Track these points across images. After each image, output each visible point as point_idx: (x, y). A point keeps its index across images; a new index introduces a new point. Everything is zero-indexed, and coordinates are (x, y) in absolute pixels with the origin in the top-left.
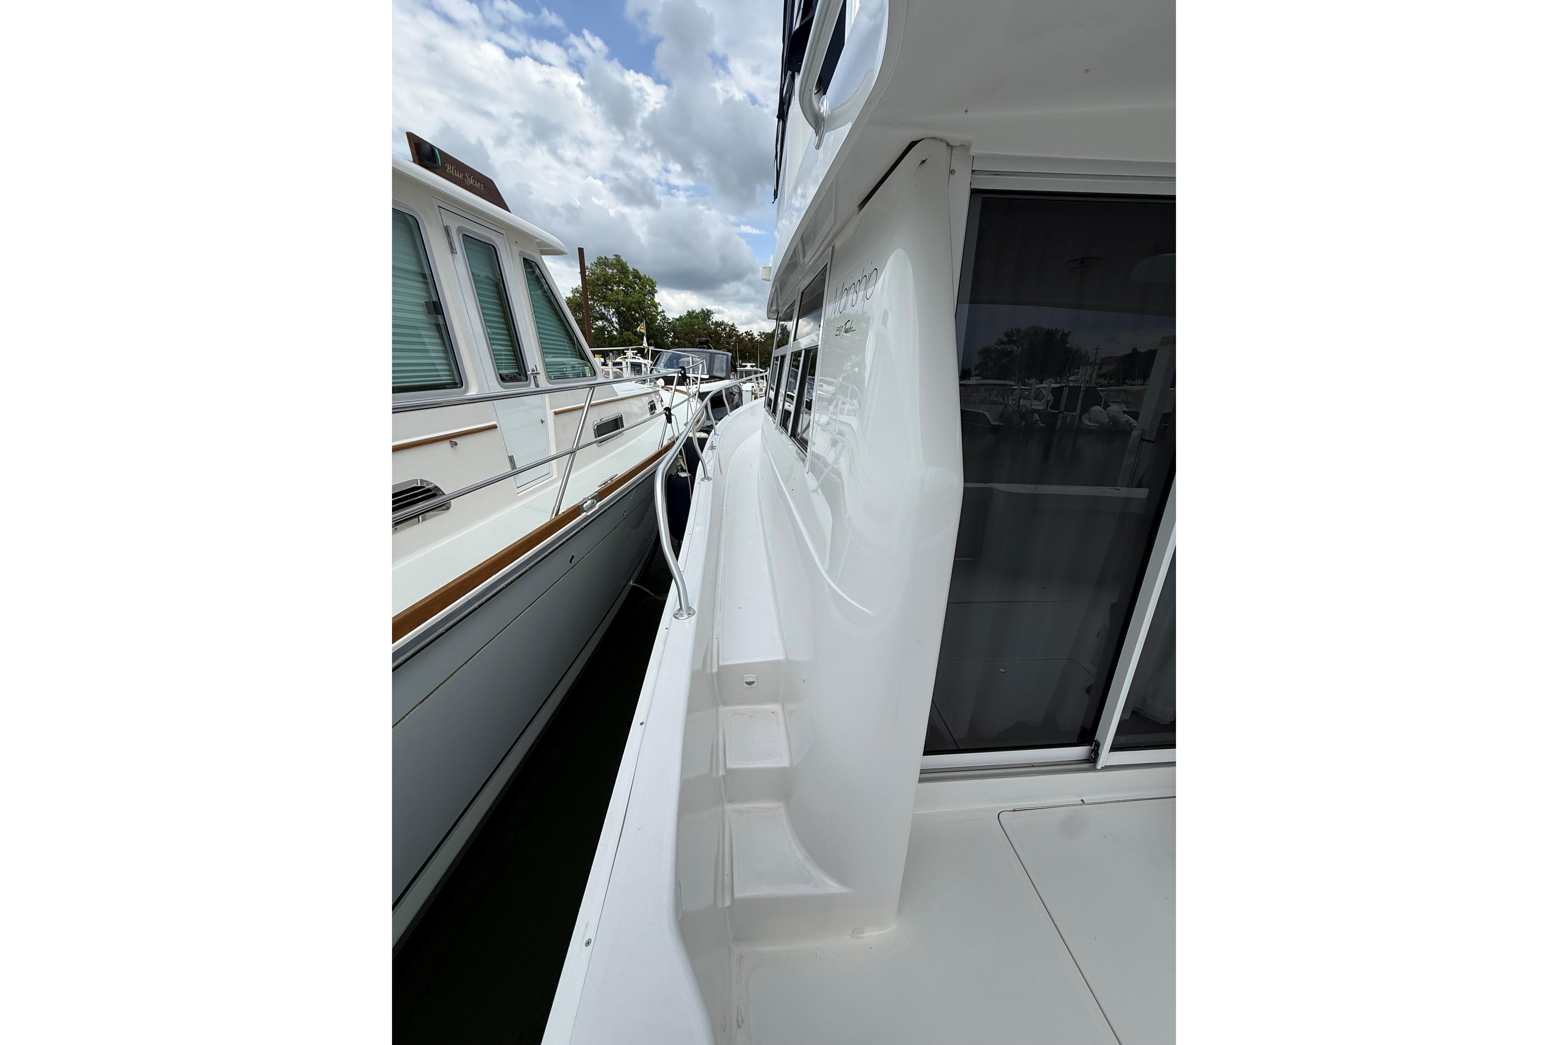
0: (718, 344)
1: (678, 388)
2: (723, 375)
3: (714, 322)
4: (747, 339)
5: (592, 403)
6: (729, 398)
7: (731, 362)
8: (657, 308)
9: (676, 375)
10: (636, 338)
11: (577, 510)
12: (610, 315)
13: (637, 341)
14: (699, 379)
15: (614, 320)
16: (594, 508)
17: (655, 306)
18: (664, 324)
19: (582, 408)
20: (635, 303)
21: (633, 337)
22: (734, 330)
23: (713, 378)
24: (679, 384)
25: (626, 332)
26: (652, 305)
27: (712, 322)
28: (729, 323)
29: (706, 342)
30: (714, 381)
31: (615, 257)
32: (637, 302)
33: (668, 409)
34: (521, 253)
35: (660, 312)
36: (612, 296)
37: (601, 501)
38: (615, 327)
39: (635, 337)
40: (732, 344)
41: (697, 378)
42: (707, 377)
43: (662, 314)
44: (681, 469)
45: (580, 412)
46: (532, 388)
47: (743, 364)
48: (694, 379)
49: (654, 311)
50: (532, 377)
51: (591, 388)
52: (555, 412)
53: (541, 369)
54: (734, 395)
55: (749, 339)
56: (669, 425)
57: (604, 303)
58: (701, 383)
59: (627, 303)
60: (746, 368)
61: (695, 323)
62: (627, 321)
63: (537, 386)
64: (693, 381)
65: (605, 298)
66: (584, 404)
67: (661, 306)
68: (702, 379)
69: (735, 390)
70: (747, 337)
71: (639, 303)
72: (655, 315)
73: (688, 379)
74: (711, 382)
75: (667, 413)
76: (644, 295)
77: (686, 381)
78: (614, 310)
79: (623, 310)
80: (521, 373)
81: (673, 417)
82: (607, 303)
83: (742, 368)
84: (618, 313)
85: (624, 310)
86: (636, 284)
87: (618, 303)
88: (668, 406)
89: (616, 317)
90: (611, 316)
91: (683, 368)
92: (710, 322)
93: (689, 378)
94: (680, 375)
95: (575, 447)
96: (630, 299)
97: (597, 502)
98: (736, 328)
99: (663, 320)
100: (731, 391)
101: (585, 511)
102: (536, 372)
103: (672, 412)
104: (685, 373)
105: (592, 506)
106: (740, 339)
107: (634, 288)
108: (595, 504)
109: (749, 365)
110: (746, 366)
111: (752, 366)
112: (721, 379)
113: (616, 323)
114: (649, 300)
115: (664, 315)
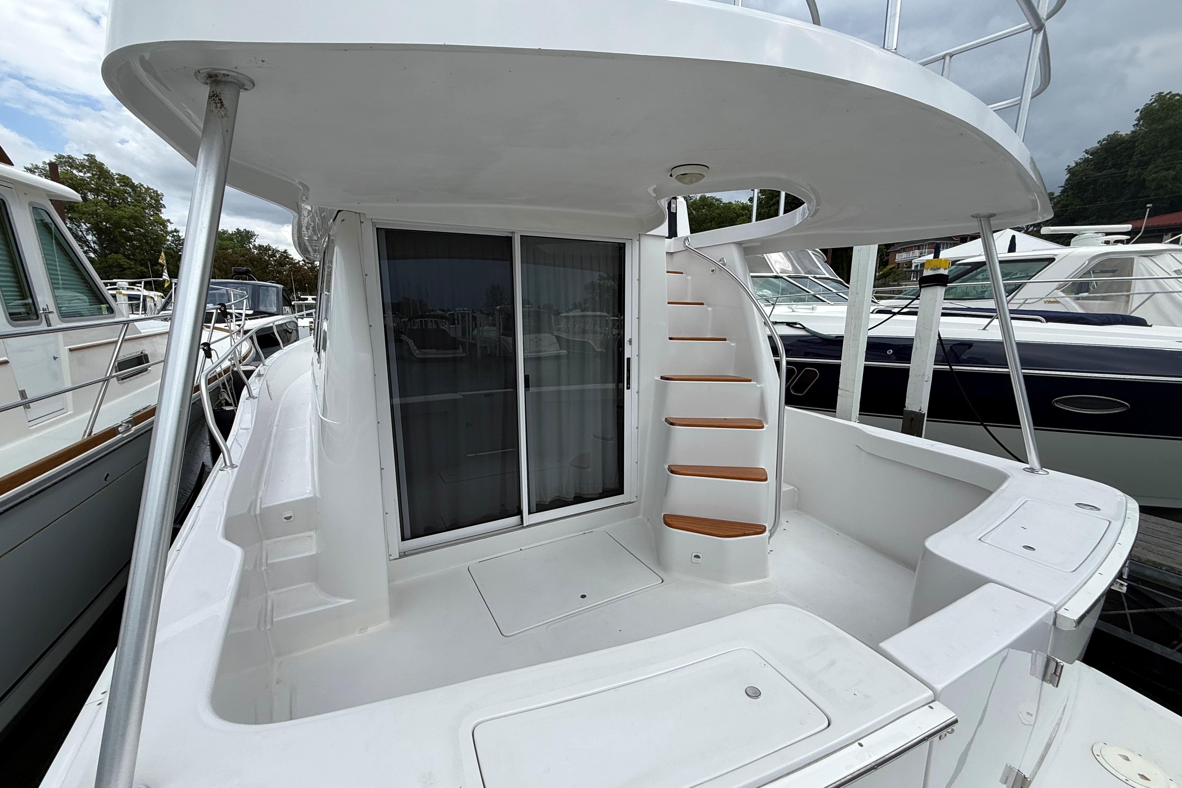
0: (264, 273)
1: (217, 325)
2: (274, 310)
3: (257, 245)
4: (306, 268)
5: (126, 337)
6: (284, 336)
7: (283, 295)
8: (165, 227)
9: (214, 311)
10: (132, 263)
11: (112, 432)
12: (81, 231)
13: (133, 266)
14: (244, 315)
15: (90, 237)
16: (129, 431)
17: (163, 224)
18: (177, 246)
19: (116, 342)
20: (129, 219)
21: (125, 262)
22: (288, 257)
23: (258, 314)
24: (217, 322)
25: (113, 254)
26: (157, 222)
27: (255, 245)
28: (279, 249)
29: (247, 272)
30: (261, 318)
31: (86, 158)
32: (131, 217)
33: (207, 345)
34: (30, 204)
35: (172, 232)
36: (86, 208)
37: (136, 425)
38: (91, 247)
39: (129, 261)
40: (284, 273)
41: (241, 314)
42: (251, 312)
43: (175, 234)
44: (225, 403)
45: (112, 347)
46: (43, 326)
47: (302, 297)
48: (237, 315)
49: (162, 230)
50: (43, 316)
51: (125, 324)
52: (70, 349)
53: (52, 308)
54: (291, 333)
55: (309, 268)
56: (208, 360)
57: (70, 215)
58: (246, 319)
59: (114, 218)
60: (306, 302)
61: (227, 245)
62: (114, 241)
63: (49, 325)
64: (236, 317)
65: (73, 208)
66: (117, 339)
67: (171, 223)
68: (247, 315)
69: (290, 327)
70: (305, 265)
71: (134, 218)
72: (162, 235)
73: (229, 316)
74: (258, 318)
75: (205, 348)
76: (143, 208)
77: (227, 317)
78: (89, 225)
79: (106, 226)
80: (30, 312)
81: (213, 352)
82: (76, 215)
83: (301, 302)
84: (96, 229)
85: (108, 226)
86: (127, 193)
87: (97, 217)
88: (206, 341)
89: (94, 235)
90: (85, 233)
91: (223, 305)
92: (251, 246)
93: (231, 314)
94: (219, 311)
95: (108, 375)
96: (119, 212)
97: (132, 426)
98: (290, 255)
99: (177, 241)
100: (285, 328)
101: (120, 433)
102: (47, 311)
103: (212, 346)
104: (225, 309)
105: (128, 429)
106: (296, 268)
107: (124, 200)
108: (131, 428)
109: (310, 298)
110: (307, 299)
111: (313, 299)
112: (271, 315)
113: (94, 242)
114: (151, 216)
115: (178, 236)
